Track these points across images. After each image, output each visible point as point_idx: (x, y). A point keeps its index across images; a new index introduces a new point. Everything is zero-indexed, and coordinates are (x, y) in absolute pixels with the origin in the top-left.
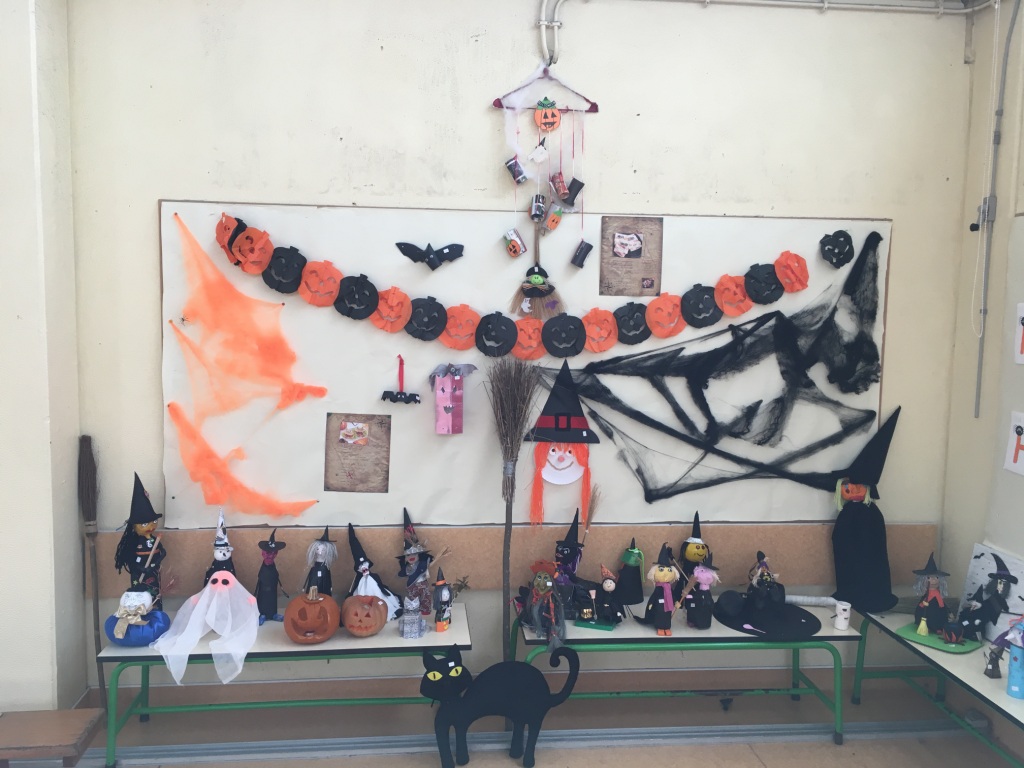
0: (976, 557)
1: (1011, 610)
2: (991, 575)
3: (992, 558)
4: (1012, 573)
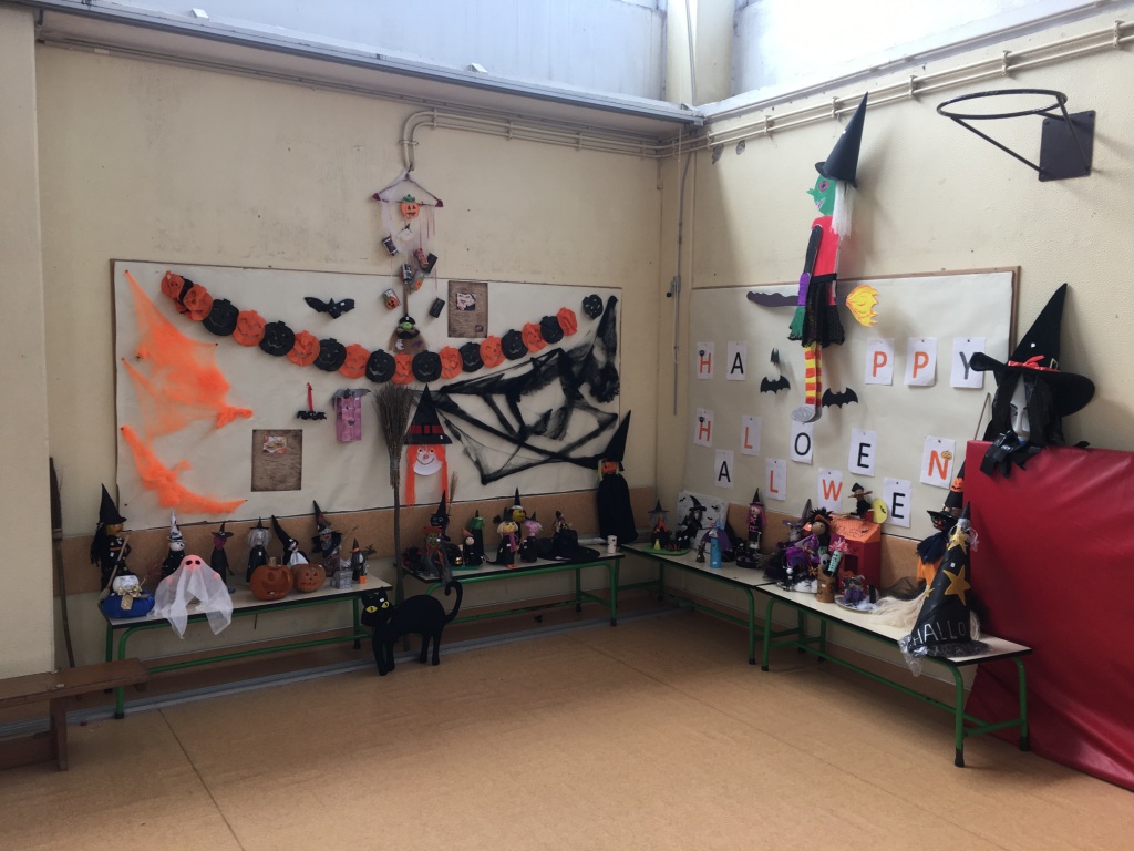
0: (681, 501)
1: (703, 527)
2: (691, 509)
3: (690, 499)
4: (703, 506)
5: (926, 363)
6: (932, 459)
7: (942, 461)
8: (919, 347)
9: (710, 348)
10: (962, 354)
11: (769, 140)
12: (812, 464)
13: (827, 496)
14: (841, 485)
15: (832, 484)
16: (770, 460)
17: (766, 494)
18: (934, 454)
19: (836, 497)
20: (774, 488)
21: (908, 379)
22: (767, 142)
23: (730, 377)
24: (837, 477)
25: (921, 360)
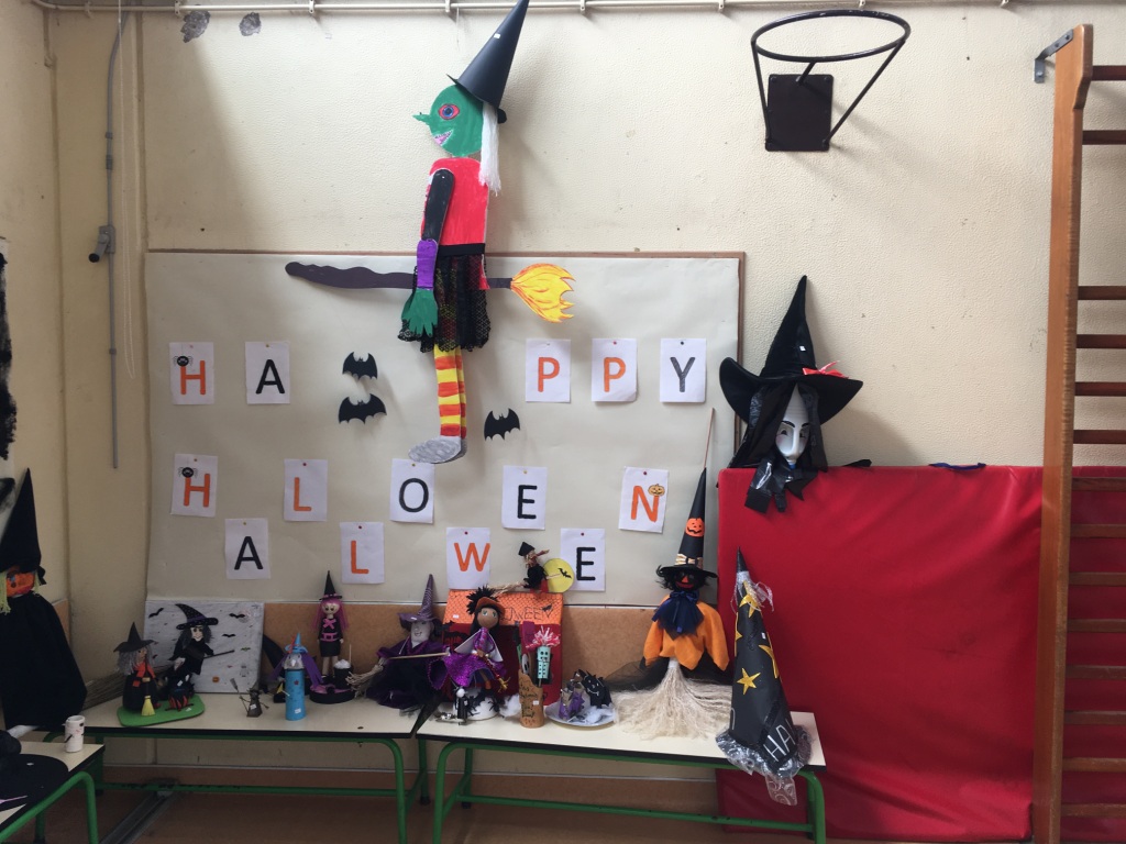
0: (152, 615)
1: (215, 652)
2: (180, 627)
3: (178, 608)
4: (208, 616)
5: (622, 372)
6: (635, 498)
7: (650, 498)
8: (609, 350)
9: (200, 352)
10: (674, 360)
11: (314, 22)
12: (433, 524)
13: (464, 566)
14: (487, 547)
15: (472, 548)
16: (348, 526)
17: (344, 578)
18: (638, 491)
19: (480, 566)
20: (359, 566)
21: (598, 393)
22: (308, 25)
23: (253, 398)
24: (479, 537)
25: (614, 368)
